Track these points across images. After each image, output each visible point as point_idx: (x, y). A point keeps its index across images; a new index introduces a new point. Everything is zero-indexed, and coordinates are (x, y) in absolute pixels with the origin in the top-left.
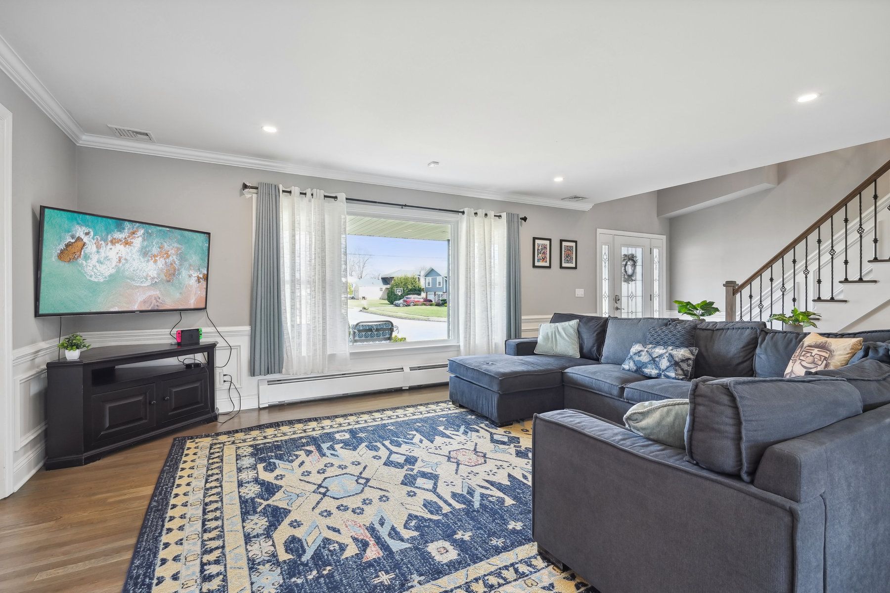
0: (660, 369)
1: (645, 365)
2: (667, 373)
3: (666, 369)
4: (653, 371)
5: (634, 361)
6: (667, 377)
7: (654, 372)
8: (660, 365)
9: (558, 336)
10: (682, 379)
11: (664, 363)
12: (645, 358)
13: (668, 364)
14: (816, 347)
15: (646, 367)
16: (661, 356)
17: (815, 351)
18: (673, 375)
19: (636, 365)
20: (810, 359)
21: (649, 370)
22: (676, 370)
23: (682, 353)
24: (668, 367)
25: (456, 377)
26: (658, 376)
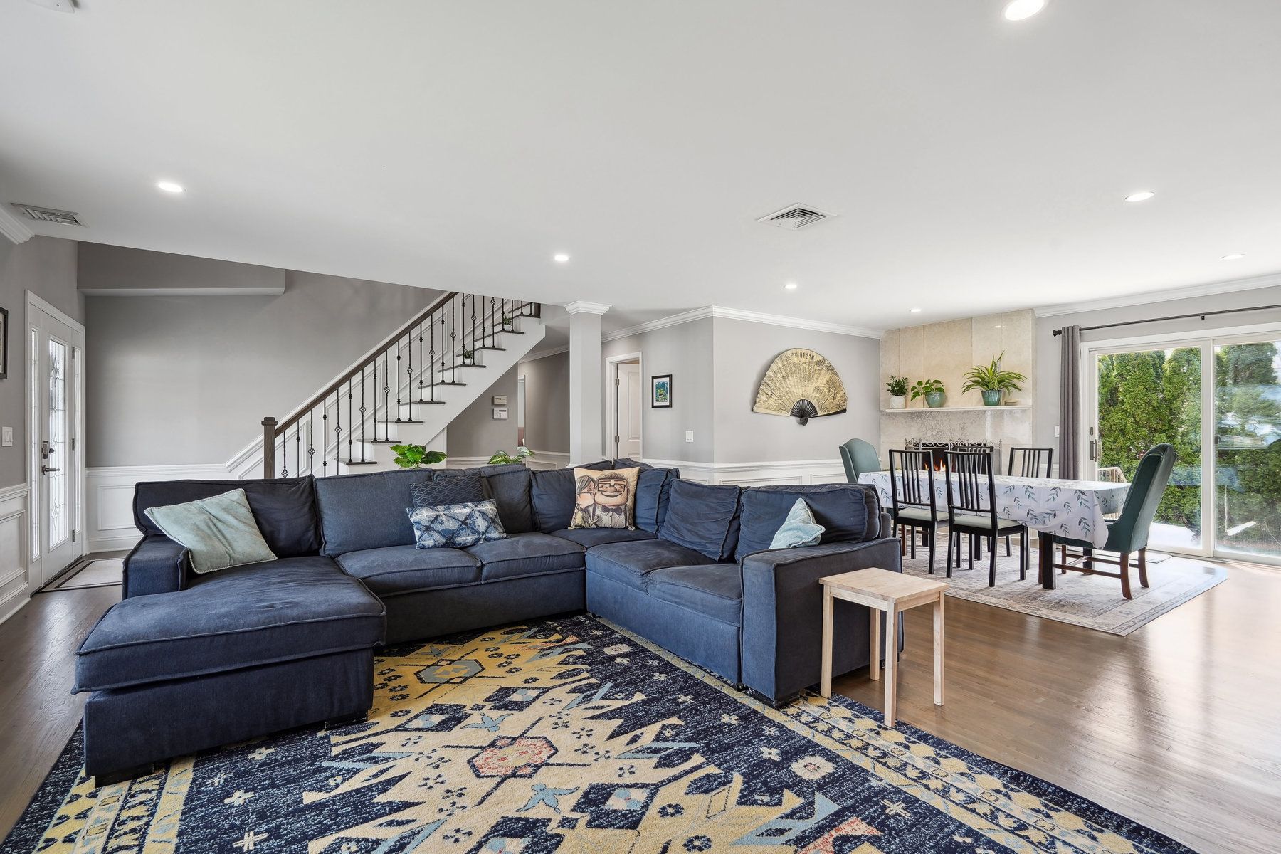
0: (479, 533)
1: (455, 534)
2: (489, 535)
3: (486, 531)
4: (469, 538)
5: (438, 532)
6: (488, 539)
7: (471, 538)
8: (477, 527)
10: (505, 538)
11: (481, 524)
12: (451, 525)
13: (486, 524)
14: (612, 479)
15: (458, 535)
16: (469, 516)
17: (612, 482)
18: (495, 535)
19: (444, 536)
20: (612, 489)
21: (464, 538)
22: (497, 529)
23: (489, 507)
24: (488, 528)
26: (476, 542)
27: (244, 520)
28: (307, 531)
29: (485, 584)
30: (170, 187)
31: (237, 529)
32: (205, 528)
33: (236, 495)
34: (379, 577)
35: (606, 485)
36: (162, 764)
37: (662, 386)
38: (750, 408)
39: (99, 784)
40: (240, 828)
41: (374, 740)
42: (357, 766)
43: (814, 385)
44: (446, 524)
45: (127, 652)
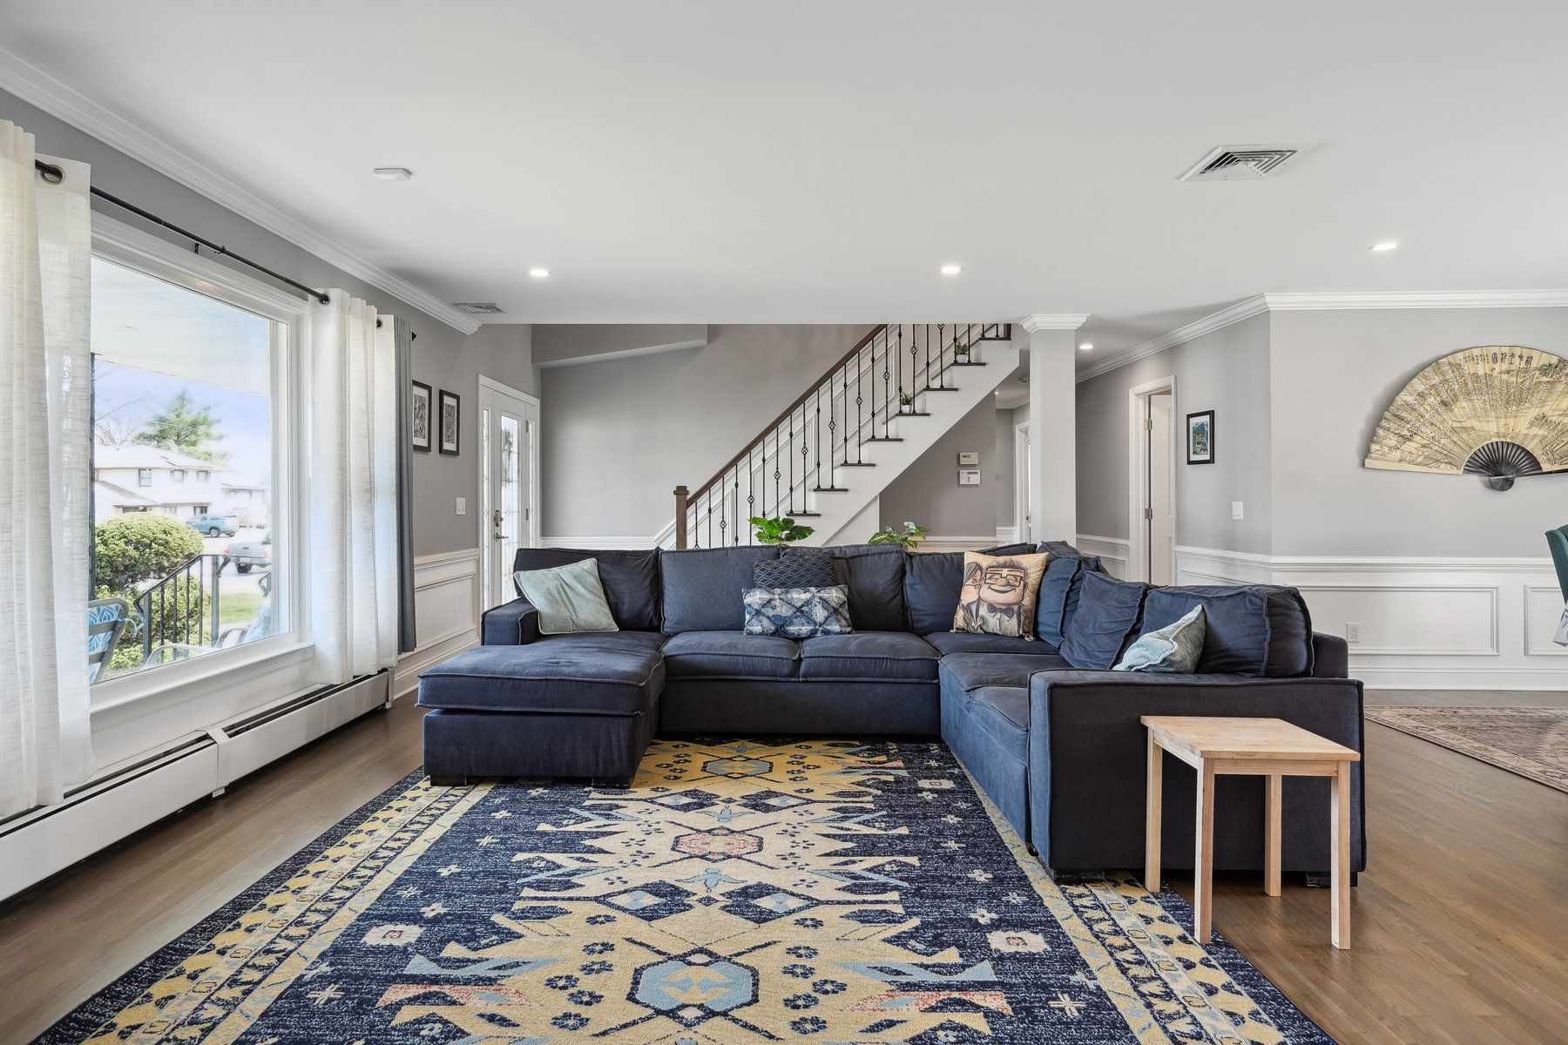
0: (815, 623)
1: (787, 621)
2: (828, 628)
3: (825, 622)
4: (803, 628)
5: (768, 617)
6: (826, 632)
7: (805, 629)
8: (814, 617)
9: (571, 594)
10: (849, 633)
11: (819, 614)
12: (784, 611)
13: (826, 613)
14: (1005, 567)
15: (791, 624)
16: (808, 603)
17: (1005, 572)
18: (836, 628)
19: (774, 623)
20: (1004, 581)
21: (797, 628)
22: (838, 621)
23: (835, 595)
24: (827, 618)
25: (447, 711)
26: (812, 634)
27: (591, 589)
28: (647, 605)
29: (803, 682)
30: (539, 273)
31: (583, 597)
32: (556, 594)
33: (589, 564)
34: (687, 657)
35: (996, 577)
36: (474, 781)
37: (1200, 430)
38: (1357, 460)
39: (433, 784)
40: (488, 831)
41: (620, 803)
42: (591, 816)
43: (1534, 412)
44: (778, 609)
45: (448, 680)
